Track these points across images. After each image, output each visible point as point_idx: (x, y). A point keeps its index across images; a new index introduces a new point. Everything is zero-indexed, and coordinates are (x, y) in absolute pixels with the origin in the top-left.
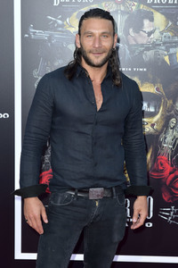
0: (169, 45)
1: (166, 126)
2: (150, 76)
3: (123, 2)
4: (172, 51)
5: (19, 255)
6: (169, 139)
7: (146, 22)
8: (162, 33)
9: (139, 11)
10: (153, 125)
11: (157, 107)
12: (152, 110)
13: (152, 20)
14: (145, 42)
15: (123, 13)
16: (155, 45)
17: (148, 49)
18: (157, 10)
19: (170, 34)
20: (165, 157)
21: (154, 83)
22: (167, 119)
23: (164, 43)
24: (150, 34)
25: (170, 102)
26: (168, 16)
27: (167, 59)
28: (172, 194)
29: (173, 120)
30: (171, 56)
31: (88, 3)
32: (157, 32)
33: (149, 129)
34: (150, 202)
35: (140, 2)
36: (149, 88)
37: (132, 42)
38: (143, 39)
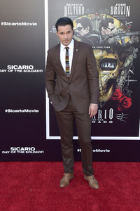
0: (121, 35)
1: (119, 74)
2: (112, 50)
3: (98, 14)
4: (123, 38)
5: (48, 137)
6: (121, 81)
7: (110, 24)
8: (118, 29)
10: (113, 74)
11: (115, 66)
12: (113, 67)
13: (113, 23)
14: (109, 34)
15: (98, 19)
16: (114, 35)
17: (111, 37)
18: (116, 18)
19: (122, 30)
20: (119, 90)
21: (114, 53)
22: (120, 71)
23: (119, 34)
24: (112, 30)
25: (121, 63)
26: (121, 21)
27: (120, 42)
28: (122, 107)
29: (123, 72)
31: (82, 15)
32: (115, 29)
33: (111, 76)
34: (111, 111)
35: (107, 14)
36: (111, 56)
37: (103, 34)
38: (108, 32)
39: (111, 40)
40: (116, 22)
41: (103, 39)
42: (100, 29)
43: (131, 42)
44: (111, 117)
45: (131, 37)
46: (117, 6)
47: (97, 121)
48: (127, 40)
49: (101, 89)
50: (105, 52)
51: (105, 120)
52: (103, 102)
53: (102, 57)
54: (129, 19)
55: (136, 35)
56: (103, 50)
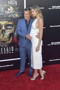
0: (14, 13)
2: (10, 20)
3: (3, 5)
4: (15, 15)
6: (16, 34)
7: (9, 9)
8: (12, 11)
9: (7, 6)
10: (12, 31)
12: (11, 28)
13: (10, 8)
14: (9, 13)
15: (3, 7)
16: (11, 14)
17: (9, 15)
18: (11, 6)
19: (14, 11)
20: (15, 38)
21: (11, 22)
22: (15, 30)
23: (13, 13)
24: (9, 11)
25: (15, 26)
26: (13, 7)
27: (14, 16)
30: (15, 16)
32: (11, 11)
33: (11, 32)
34: (12, 47)
35: (7, 4)
36: (11, 23)
37: (6, 13)
38: (8, 12)
39: (10, 16)
40: (11, 8)
41: (6, 15)
42: (4, 11)
43: (18, 16)
44: (12, 50)
45: (18, 14)
46: (11, 1)
47: (6, 53)
48: (17, 15)
49: (7, 38)
50: (7, 21)
51: (10, 52)
52: (8, 44)
53: (6, 23)
54: (17, 6)
55: (20, 13)
56: (6, 20)
